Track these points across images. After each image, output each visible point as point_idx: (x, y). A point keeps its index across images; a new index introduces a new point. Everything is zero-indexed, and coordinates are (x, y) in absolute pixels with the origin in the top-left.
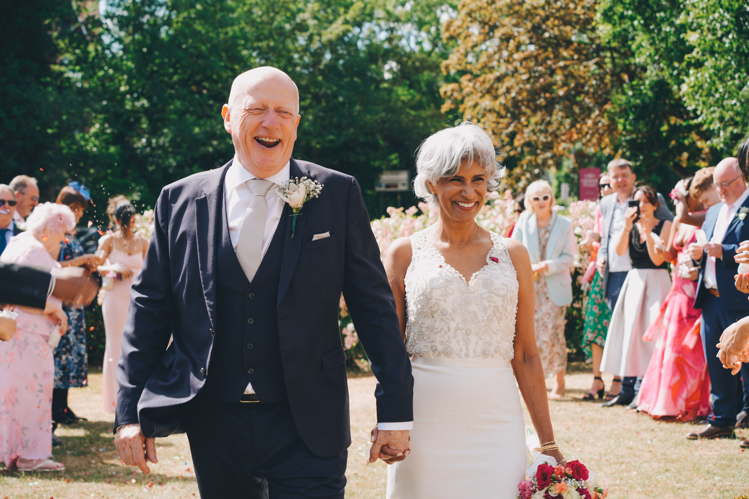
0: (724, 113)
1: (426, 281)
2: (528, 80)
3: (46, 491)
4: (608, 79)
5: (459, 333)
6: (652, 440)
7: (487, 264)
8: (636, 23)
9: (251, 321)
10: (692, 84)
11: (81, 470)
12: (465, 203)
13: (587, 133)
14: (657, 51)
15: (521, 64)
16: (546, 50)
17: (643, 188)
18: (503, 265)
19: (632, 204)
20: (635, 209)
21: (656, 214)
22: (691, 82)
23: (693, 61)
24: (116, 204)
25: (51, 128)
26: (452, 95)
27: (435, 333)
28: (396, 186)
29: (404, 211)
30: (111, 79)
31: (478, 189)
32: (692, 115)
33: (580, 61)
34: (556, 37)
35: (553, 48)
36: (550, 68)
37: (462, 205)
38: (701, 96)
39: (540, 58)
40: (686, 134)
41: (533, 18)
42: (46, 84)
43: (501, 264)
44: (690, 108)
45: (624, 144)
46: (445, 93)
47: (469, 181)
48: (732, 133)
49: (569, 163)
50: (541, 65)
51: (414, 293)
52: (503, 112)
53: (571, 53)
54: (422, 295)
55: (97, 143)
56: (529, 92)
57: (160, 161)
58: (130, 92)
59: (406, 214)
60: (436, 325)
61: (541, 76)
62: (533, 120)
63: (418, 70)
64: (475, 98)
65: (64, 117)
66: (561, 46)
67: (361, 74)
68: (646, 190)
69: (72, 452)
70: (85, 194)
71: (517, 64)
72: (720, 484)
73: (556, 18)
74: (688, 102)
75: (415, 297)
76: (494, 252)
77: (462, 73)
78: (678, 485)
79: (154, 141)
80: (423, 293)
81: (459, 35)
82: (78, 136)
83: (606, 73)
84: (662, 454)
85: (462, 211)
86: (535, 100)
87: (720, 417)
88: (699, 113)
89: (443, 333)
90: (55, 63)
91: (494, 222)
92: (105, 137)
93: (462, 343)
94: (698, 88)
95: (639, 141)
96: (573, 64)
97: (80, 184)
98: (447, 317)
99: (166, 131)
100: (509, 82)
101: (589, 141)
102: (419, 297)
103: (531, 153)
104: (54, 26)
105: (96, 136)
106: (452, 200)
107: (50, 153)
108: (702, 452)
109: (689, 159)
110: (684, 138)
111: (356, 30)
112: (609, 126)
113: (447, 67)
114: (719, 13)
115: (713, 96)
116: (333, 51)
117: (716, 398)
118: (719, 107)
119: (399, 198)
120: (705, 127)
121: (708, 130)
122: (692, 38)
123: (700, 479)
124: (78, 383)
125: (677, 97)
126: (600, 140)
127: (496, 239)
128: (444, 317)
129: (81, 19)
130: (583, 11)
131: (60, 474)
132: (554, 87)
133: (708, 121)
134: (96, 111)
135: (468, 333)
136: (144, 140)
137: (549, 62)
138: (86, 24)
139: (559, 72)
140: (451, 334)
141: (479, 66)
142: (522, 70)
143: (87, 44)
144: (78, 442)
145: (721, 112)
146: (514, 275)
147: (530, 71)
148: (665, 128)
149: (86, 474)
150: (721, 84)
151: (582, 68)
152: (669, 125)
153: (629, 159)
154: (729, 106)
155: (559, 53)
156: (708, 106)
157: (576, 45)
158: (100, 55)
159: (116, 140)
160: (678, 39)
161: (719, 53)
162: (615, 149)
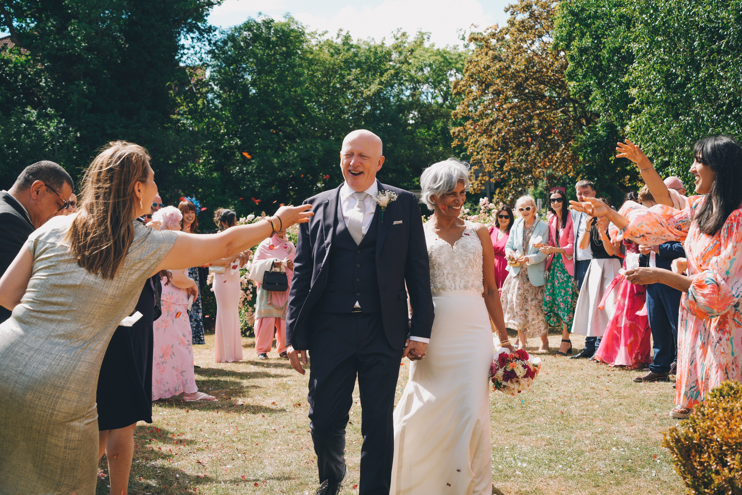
0: (657, 146)
2: (513, 123)
4: (571, 123)
5: (449, 276)
6: (608, 383)
7: (463, 237)
9: (358, 266)
10: (633, 126)
12: (456, 206)
13: (556, 161)
14: (607, 101)
15: (508, 112)
16: (526, 102)
18: (473, 237)
22: (632, 124)
23: (634, 109)
24: (219, 213)
25: (171, 159)
26: (459, 135)
27: (436, 278)
30: (214, 124)
33: (551, 110)
34: (533, 93)
35: (531, 100)
36: (529, 115)
37: (455, 208)
39: (522, 108)
41: (517, 79)
42: (167, 129)
43: (471, 237)
45: (584, 169)
46: (454, 133)
47: (459, 194)
49: (542, 184)
50: (523, 113)
52: (495, 147)
53: (545, 104)
55: (204, 170)
56: (515, 132)
57: (249, 183)
58: (227, 134)
60: (436, 272)
61: (523, 120)
62: (517, 152)
63: (433, 118)
64: (476, 137)
65: (181, 152)
66: (537, 99)
67: (393, 121)
71: (506, 112)
72: (660, 414)
73: (533, 79)
76: (467, 231)
77: (466, 118)
78: (629, 415)
79: (245, 169)
81: (463, 91)
82: (191, 165)
83: (570, 119)
84: (617, 393)
85: (454, 211)
86: (519, 138)
87: (658, 366)
89: (440, 277)
90: (174, 114)
92: (210, 166)
93: (451, 282)
94: (638, 128)
95: (595, 168)
96: (546, 112)
98: (442, 267)
99: (253, 161)
100: (500, 125)
101: (558, 167)
103: (515, 176)
104: (173, 86)
105: (204, 165)
106: (449, 205)
108: (645, 391)
109: (630, 180)
111: (389, 89)
112: (572, 157)
113: (455, 115)
114: (653, 74)
115: (648, 134)
116: (373, 104)
117: (658, 350)
122: (633, 92)
123: (645, 410)
125: (622, 135)
126: (566, 168)
128: (440, 268)
129: (193, 82)
130: (552, 74)
132: (533, 129)
134: (203, 148)
135: (455, 275)
136: (237, 168)
137: (529, 111)
138: (195, 85)
139: (535, 117)
140: (445, 277)
141: (478, 113)
142: (509, 116)
143: (197, 100)
147: (514, 116)
148: (612, 158)
150: (654, 125)
151: (552, 115)
154: (660, 141)
155: (536, 104)
157: (548, 98)
158: (206, 107)
159: (218, 167)
160: (622, 93)
161: (652, 103)
162: (578, 174)
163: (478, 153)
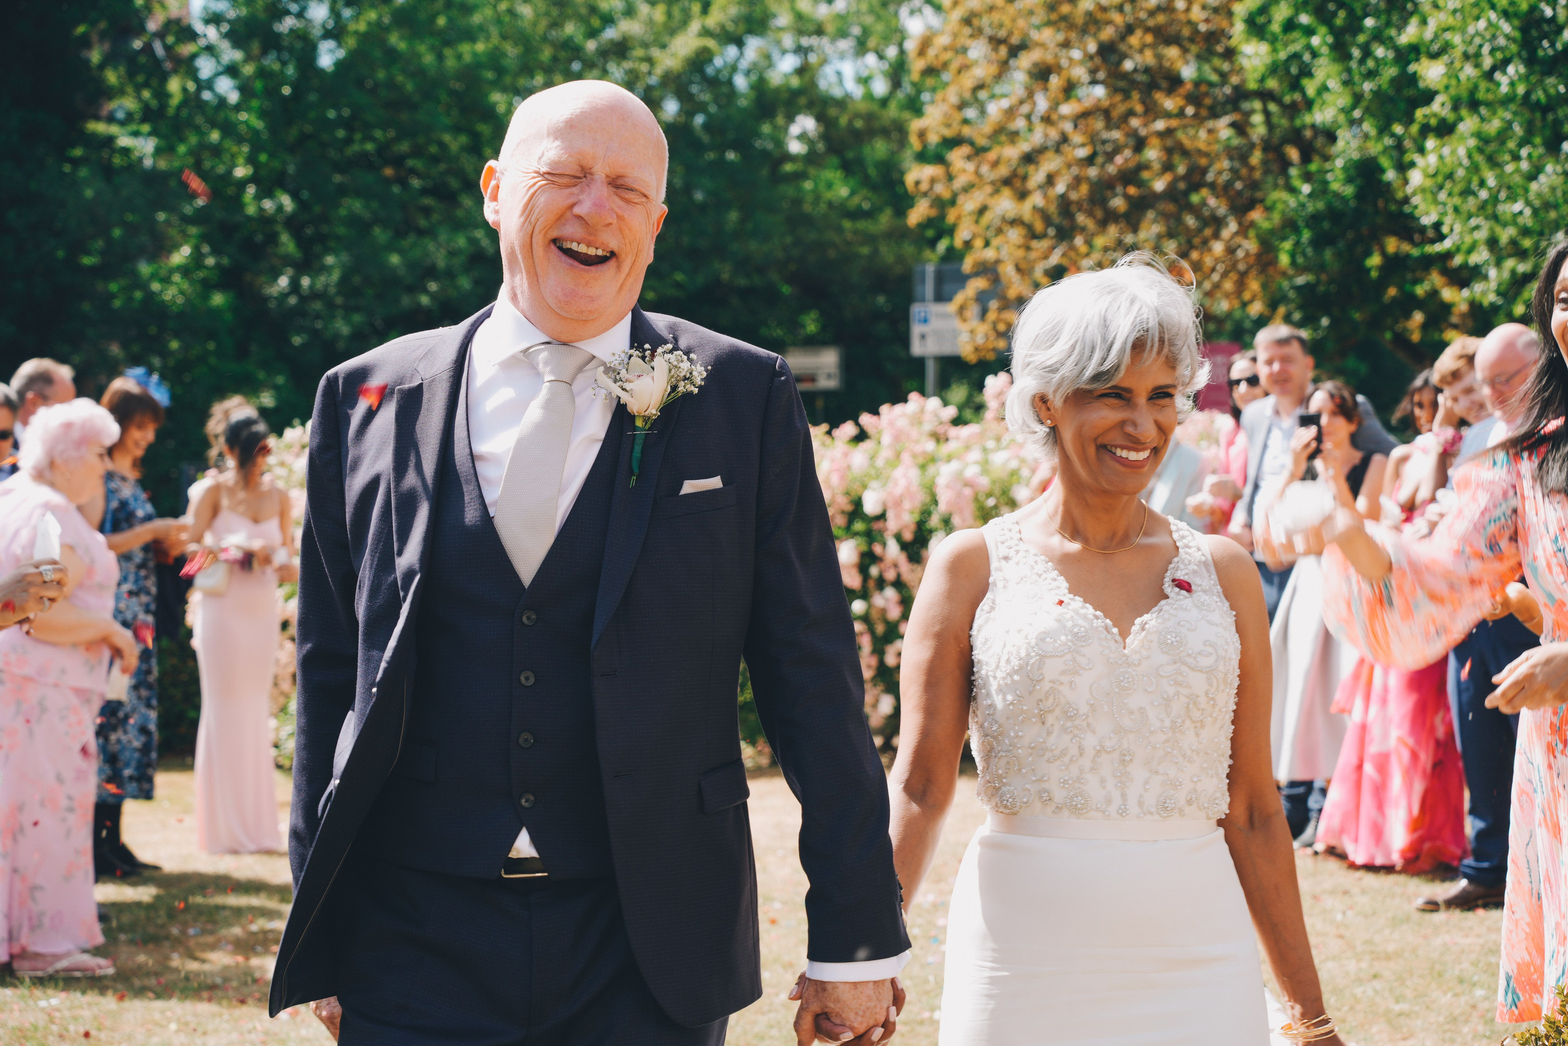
0: (1498, 230)
1: (1026, 638)
2: (1090, 160)
3: (75, 1019)
4: (1256, 158)
5: (1104, 759)
6: (1344, 913)
7: (1167, 597)
8: (1315, 41)
9: (527, 679)
10: (1431, 171)
11: (148, 974)
12: (1129, 449)
13: (1213, 270)
14: (1358, 98)
15: (1076, 126)
16: (1127, 96)
17: (1329, 385)
18: (1204, 597)
19: (1307, 421)
20: (1313, 430)
21: (1355, 440)
22: (1428, 166)
23: (1433, 122)
24: (227, 414)
25: (88, 253)
26: (931, 188)
27: (1048, 761)
28: (812, 379)
29: (829, 433)
30: (216, 151)
31: (1161, 418)
32: (1431, 234)
33: (1198, 119)
34: (1147, 70)
35: (1141, 92)
36: (1134, 134)
37: (1124, 454)
38: (1450, 194)
39: (1115, 114)
40: (1418, 274)
41: (1099, 29)
42: (78, 162)
43: (1198, 595)
44: (1427, 220)
45: (1292, 294)
46: (917, 183)
47: (1142, 400)
48: (1513, 272)
50: (1117, 128)
51: (998, 667)
52: (1039, 226)
53: (1180, 102)
54: (1016, 672)
55: (185, 286)
56: (1094, 184)
57: (319, 325)
58: (253, 179)
59: (833, 438)
60: (1052, 740)
61: (1117, 150)
62: (1100, 241)
63: (860, 137)
64: (981, 195)
65: (117, 233)
66: (1158, 88)
67: (742, 145)
68: (1335, 391)
69: (130, 936)
70: (161, 395)
71: (1068, 127)
73: (1148, 30)
74: (1422, 207)
75: (999, 674)
76: (1182, 566)
77: (953, 142)
78: (1397, 1008)
79: (305, 282)
80: (1021, 667)
81: (945, 65)
82: (145, 269)
83: (1252, 146)
84: (1366, 942)
85: (1122, 469)
86: (1105, 201)
87: (1485, 865)
88: (1445, 229)
89: (1066, 759)
90: (97, 118)
91: (1018, 457)
92: (201, 274)
93: (1111, 783)
94: (1444, 177)
95: (1322, 288)
96: (1185, 127)
97: (150, 372)
98: (1077, 722)
99: (330, 260)
100: (1050, 163)
101: (1217, 286)
102: (1010, 675)
104: (95, 38)
105: (185, 270)
106: (1100, 441)
107: (86, 307)
108: (1447, 938)
109: (1425, 327)
110: (1417, 281)
111: (732, 51)
112: (1259, 256)
113: (922, 135)
114: (1489, 21)
115: (1474, 194)
116: (684, 96)
117: (1480, 824)
118: (1486, 218)
119: (820, 403)
120: (1458, 260)
121: (1465, 266)
122: (1431, 72)
123: (1445, 993)
124: (141, 790)
125: (1400, 195)
126: (1241, 285)
127: (1183, 537)
128: (1069, 724)
129: (152, 26)
130: (1203, 15)
131: (106, 982)
132: (1145, 175)
133: (1465, 247)
134: (186, 220)
135: (1125, 759)
136: (283, 282)
137: (1135, 122)
138: (161, 35)
139: (1154, 142)
140: (1086, 762)
141: (987, 128)
142: (1077, 138)
143: (164, 78)
144: (142, 914)
145: (1492, 230)
146: (1230, 620)
147: (1093, 139)
148: (1375, 261)
149: (159, 983)
150: (1491, 169)
151: (1203, 134)
152: (1384, 253)
153: (1299, 325)
154: (1508, 217)
155: (1155, 103)
156: (1465, 215)
157: (1189, 86)
158: (192, 101)
159: (227, 279)
160: (1403, 73)
161: (1488, 104)
162: (1273, 305)
163: (987, 244)
